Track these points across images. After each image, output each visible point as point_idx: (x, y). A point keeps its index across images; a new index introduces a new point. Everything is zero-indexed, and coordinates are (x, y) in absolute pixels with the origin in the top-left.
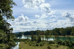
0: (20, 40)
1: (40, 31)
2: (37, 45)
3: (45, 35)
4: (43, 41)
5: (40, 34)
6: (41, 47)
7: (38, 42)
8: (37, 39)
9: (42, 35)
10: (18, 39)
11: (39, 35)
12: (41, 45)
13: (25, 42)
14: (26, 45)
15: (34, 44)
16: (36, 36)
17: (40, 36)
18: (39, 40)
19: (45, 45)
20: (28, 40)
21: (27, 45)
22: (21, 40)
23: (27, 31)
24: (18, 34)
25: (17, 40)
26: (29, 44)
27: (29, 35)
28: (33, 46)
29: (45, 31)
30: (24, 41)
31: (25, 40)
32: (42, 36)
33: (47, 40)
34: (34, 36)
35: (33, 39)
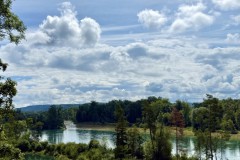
0: (50, 152)
1: (165, 106)
3: (196, 127)
5: (167, 122)
9: (178, 125)
10: (45, 145)
11: (158, 125)
16: (141, 131)
17: (166, 130)
20: (97, 152)
22: (59, 148)
23: (94, 104)
24: (40, 118)
25: (39, 149)
27: (103, 124)
29: (197, 105)
30: (74, 158)
31: (81, 149)
32: (174, 131)
34: (128, 130)
35: (126, 148)
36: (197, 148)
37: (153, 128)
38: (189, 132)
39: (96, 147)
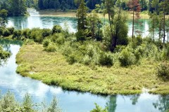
0: (17, 37)
2: (107, 63)
4: (139, 41)
5: (125, 7)
6: (124, 70)
7: (112, 48)
8: (103, 29)
10: (11, 31)
11: (116, 10)
12: (125, 63)
13: (46, 44)
14: (52, 58)
15: (91, 55)
16: (100, 16)
17: (124, 14)
18: (118, 39)
19: (143, 60)
20: (60, 37)
21: (58, 57)
22: (25, 34)
25: (7, 34)
26: (66, 54)
28: (87, 64)
30: (40, 42)
33: (156, 37)
34: (88, 15)
35: (87, 31)
36: (152, 30)
37: (111, 13)
38: (145, 16)
39: (59, 31)
